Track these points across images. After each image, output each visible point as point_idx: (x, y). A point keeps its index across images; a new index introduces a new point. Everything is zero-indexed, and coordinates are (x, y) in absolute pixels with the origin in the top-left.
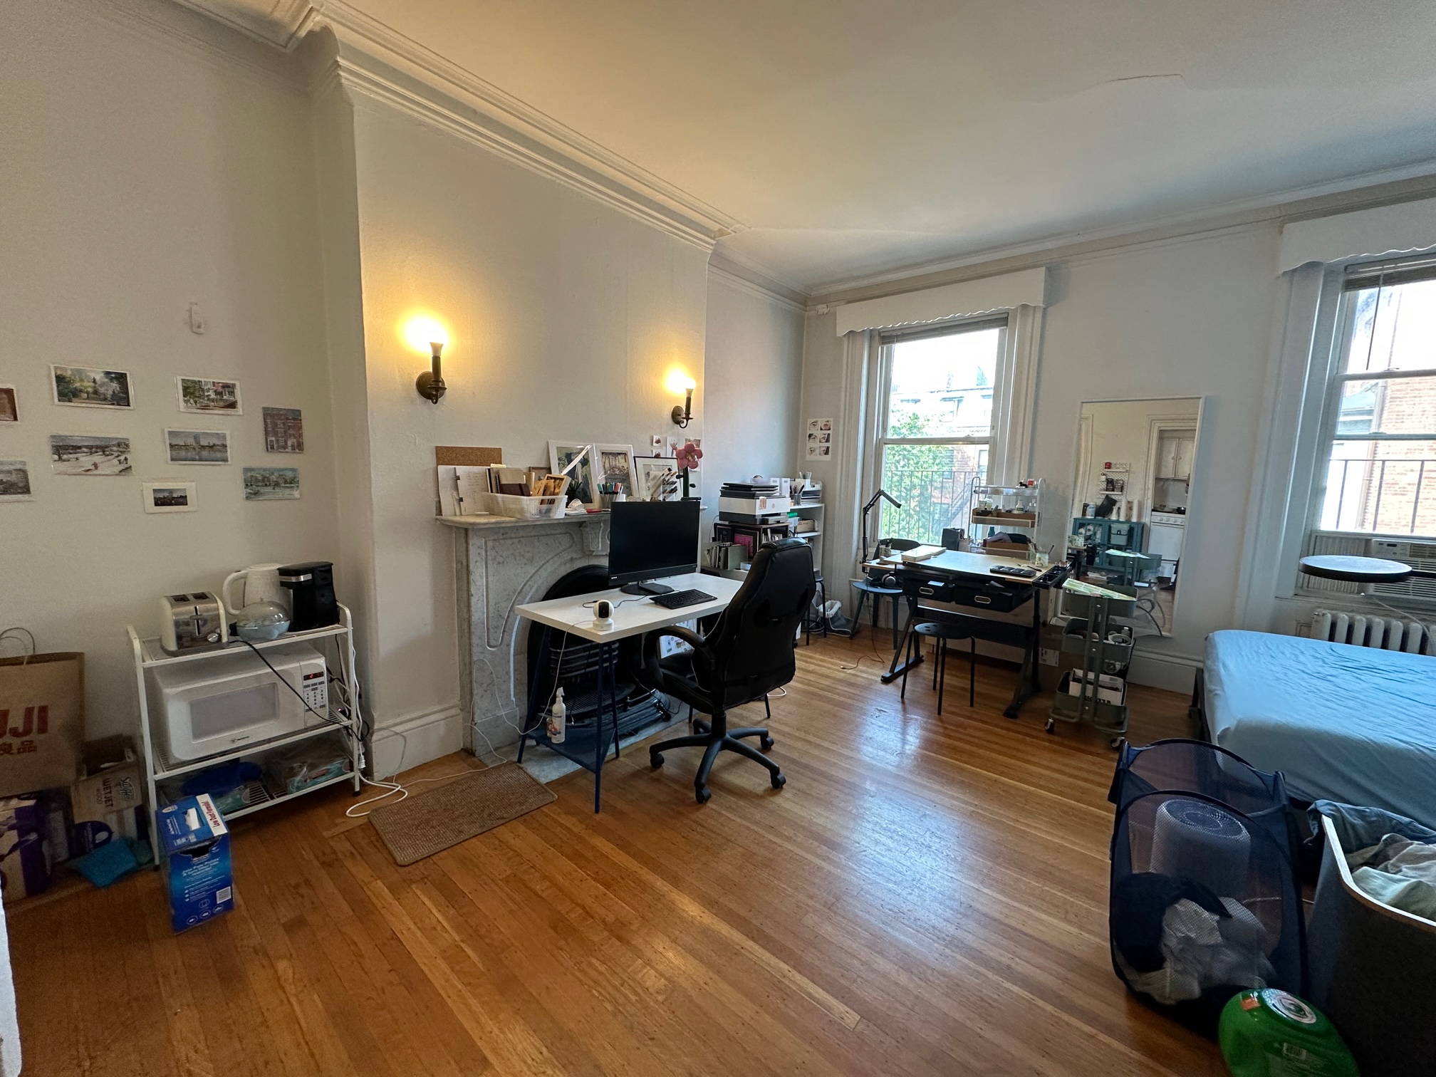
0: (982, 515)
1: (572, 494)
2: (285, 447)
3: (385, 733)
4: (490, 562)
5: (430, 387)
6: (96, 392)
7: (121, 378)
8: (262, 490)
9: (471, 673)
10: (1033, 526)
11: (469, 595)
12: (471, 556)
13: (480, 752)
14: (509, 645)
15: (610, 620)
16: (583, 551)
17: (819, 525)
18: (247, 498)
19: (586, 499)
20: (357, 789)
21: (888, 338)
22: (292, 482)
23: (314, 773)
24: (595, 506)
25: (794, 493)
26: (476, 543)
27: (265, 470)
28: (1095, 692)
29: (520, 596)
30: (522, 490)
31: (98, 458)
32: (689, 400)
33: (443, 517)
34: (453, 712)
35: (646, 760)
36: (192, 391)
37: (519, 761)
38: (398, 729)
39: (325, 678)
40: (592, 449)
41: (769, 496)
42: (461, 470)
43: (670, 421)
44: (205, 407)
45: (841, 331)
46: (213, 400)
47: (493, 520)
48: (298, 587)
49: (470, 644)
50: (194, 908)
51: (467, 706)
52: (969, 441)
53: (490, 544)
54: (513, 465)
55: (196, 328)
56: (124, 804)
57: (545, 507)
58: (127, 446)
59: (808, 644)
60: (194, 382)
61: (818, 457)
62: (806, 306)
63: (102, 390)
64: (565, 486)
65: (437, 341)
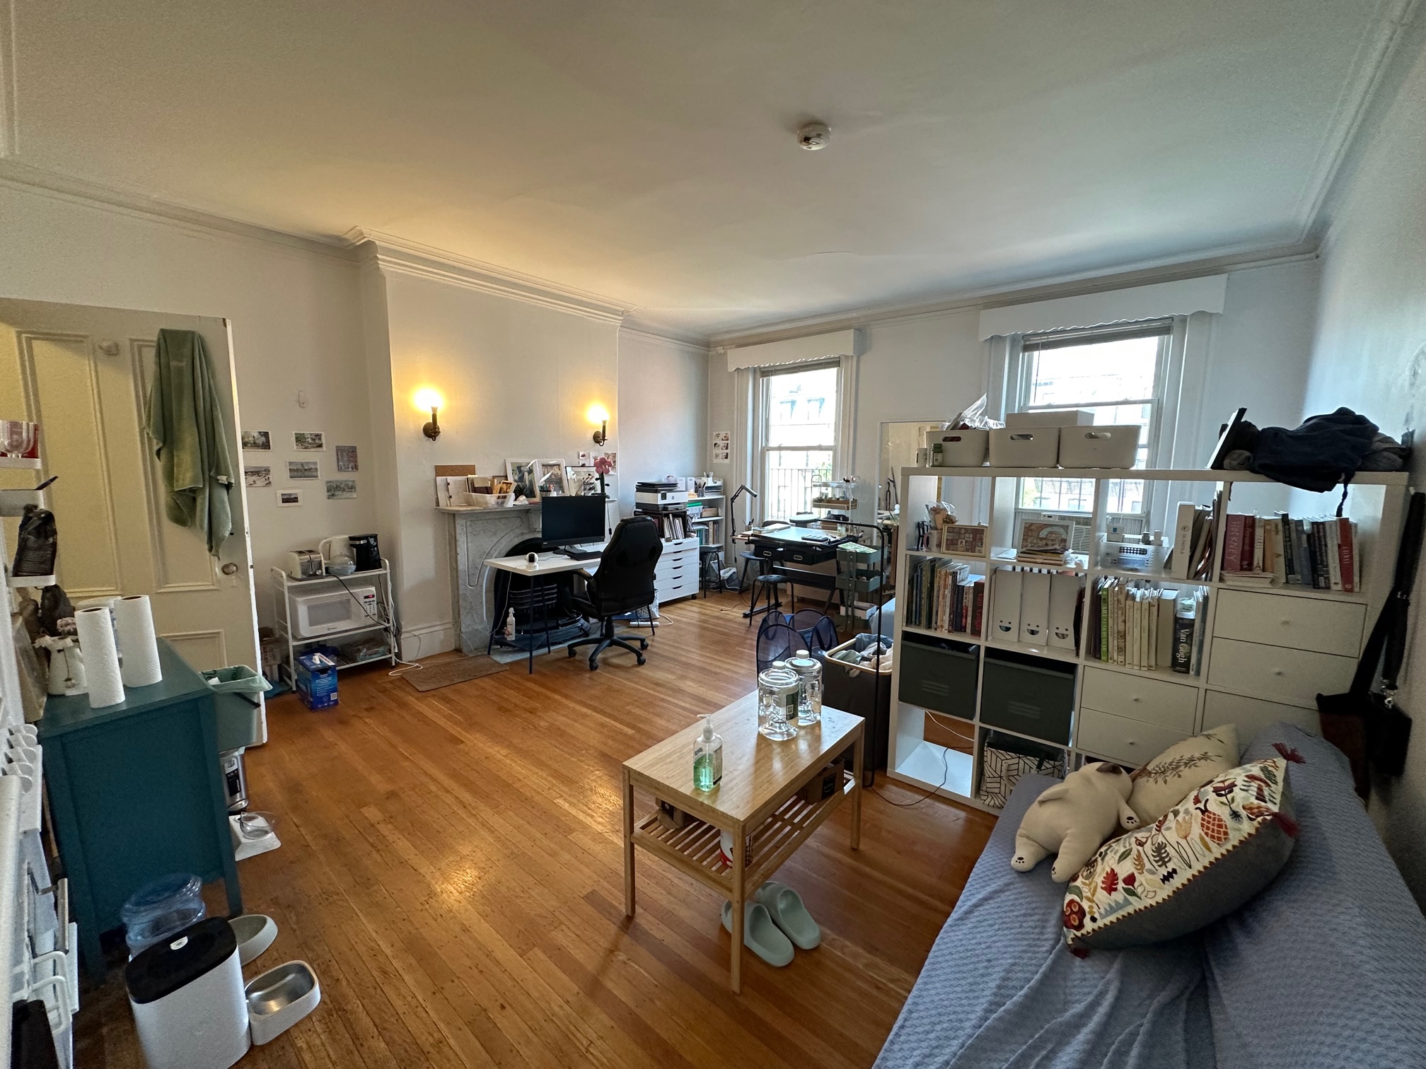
0: (819, 502)
1: (519, 492)
2: (348, 468)
3: (407, 635)
4: (469, 535)
5: (431, 431)
6: (255, 443)
7: (266, 435)
8: (337, 493)
9: (458, 602)
10: (848, 509)
11: (457, 554)
12: (457, 531)
13: (465, 650)
14: (482, 586)
15: (536, 564)
16: (529, 528)
17: (722, 512)
18: (329, 498)
19: (530, 494)
20: (394, 664)
21: (767, 372)
22: (352, 488)
23: (370, 652)
24: (538, 499)
25: (698, 489)
26: (460, 523)
27: (337, 481)
28: (853, 612)
29: (489, 555)
30: (488, 490)
31: (255, 478)
32: (604, 427)
33: (441, 507)
34: (447, 626)
35: (566, 654)
36: (300, 439)
37: (489, 654)
38: (415, 633)
39: (375, 599)
40: (536, 463)
41: (670, 491)
42: (450, 479)
43: (593, 442)
44: (307, 448)
45: (731, 368)
46: (310, 444)
47: (469, 508)
48: (359, 547)
49: (458, 584)
50: (320, 700)
51: (457, 622)
52: (820, 448)
53: (468, 523)
54: (482, 474)
55: (302, 404)
56: (273, 662)
57: (500, 500)
58: (269, 471)
59: (705, 597)
60: (301, 434)
61: (720, 461)
62: (709, 347)
63: (257, 442)
64: (513, 487)
65: (435, 406)
